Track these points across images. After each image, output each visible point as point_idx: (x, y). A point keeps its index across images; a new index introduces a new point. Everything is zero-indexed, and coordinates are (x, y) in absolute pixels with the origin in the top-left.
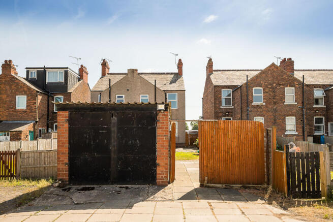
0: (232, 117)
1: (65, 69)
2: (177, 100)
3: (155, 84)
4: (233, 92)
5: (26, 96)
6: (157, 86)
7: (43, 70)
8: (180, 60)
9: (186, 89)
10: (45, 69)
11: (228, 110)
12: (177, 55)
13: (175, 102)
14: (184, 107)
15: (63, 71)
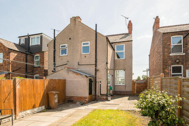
0: (182, 64)
1: (41, 35)
2: (124, 51)
3: (96, 29)
4: (184, 38)
5: (2, 53)
6: (97, 31)
7: (28, 37)
8: (130, 22)
9: (133, 40)
10: (29, 36)
11: (178, 57)
12: (128, 18)
13: (123, 53)
14: (131, 57)
15: (39, 36)
